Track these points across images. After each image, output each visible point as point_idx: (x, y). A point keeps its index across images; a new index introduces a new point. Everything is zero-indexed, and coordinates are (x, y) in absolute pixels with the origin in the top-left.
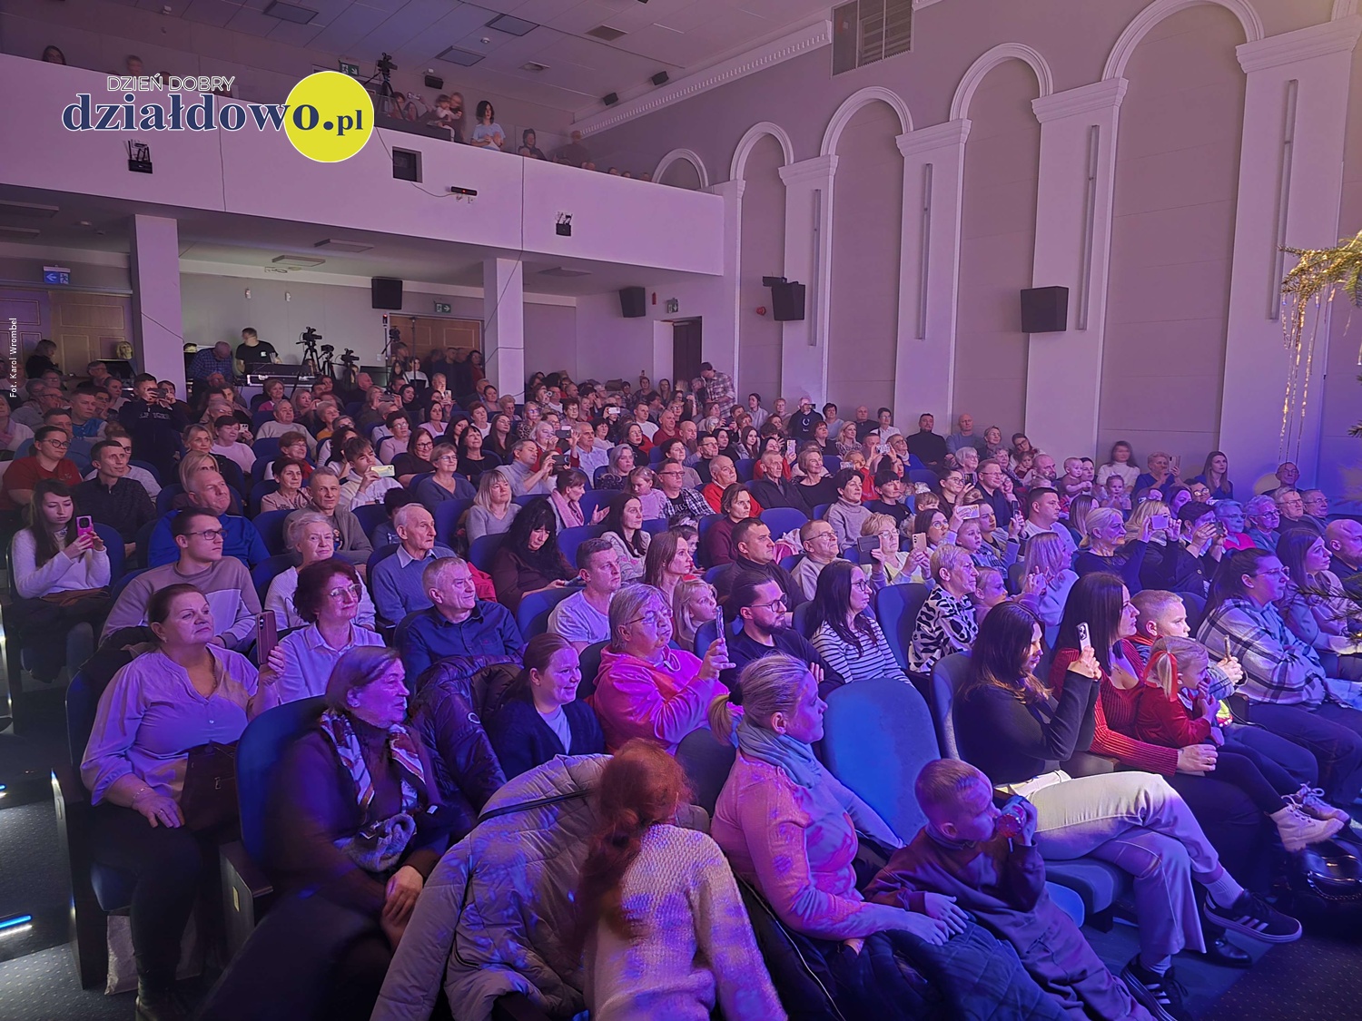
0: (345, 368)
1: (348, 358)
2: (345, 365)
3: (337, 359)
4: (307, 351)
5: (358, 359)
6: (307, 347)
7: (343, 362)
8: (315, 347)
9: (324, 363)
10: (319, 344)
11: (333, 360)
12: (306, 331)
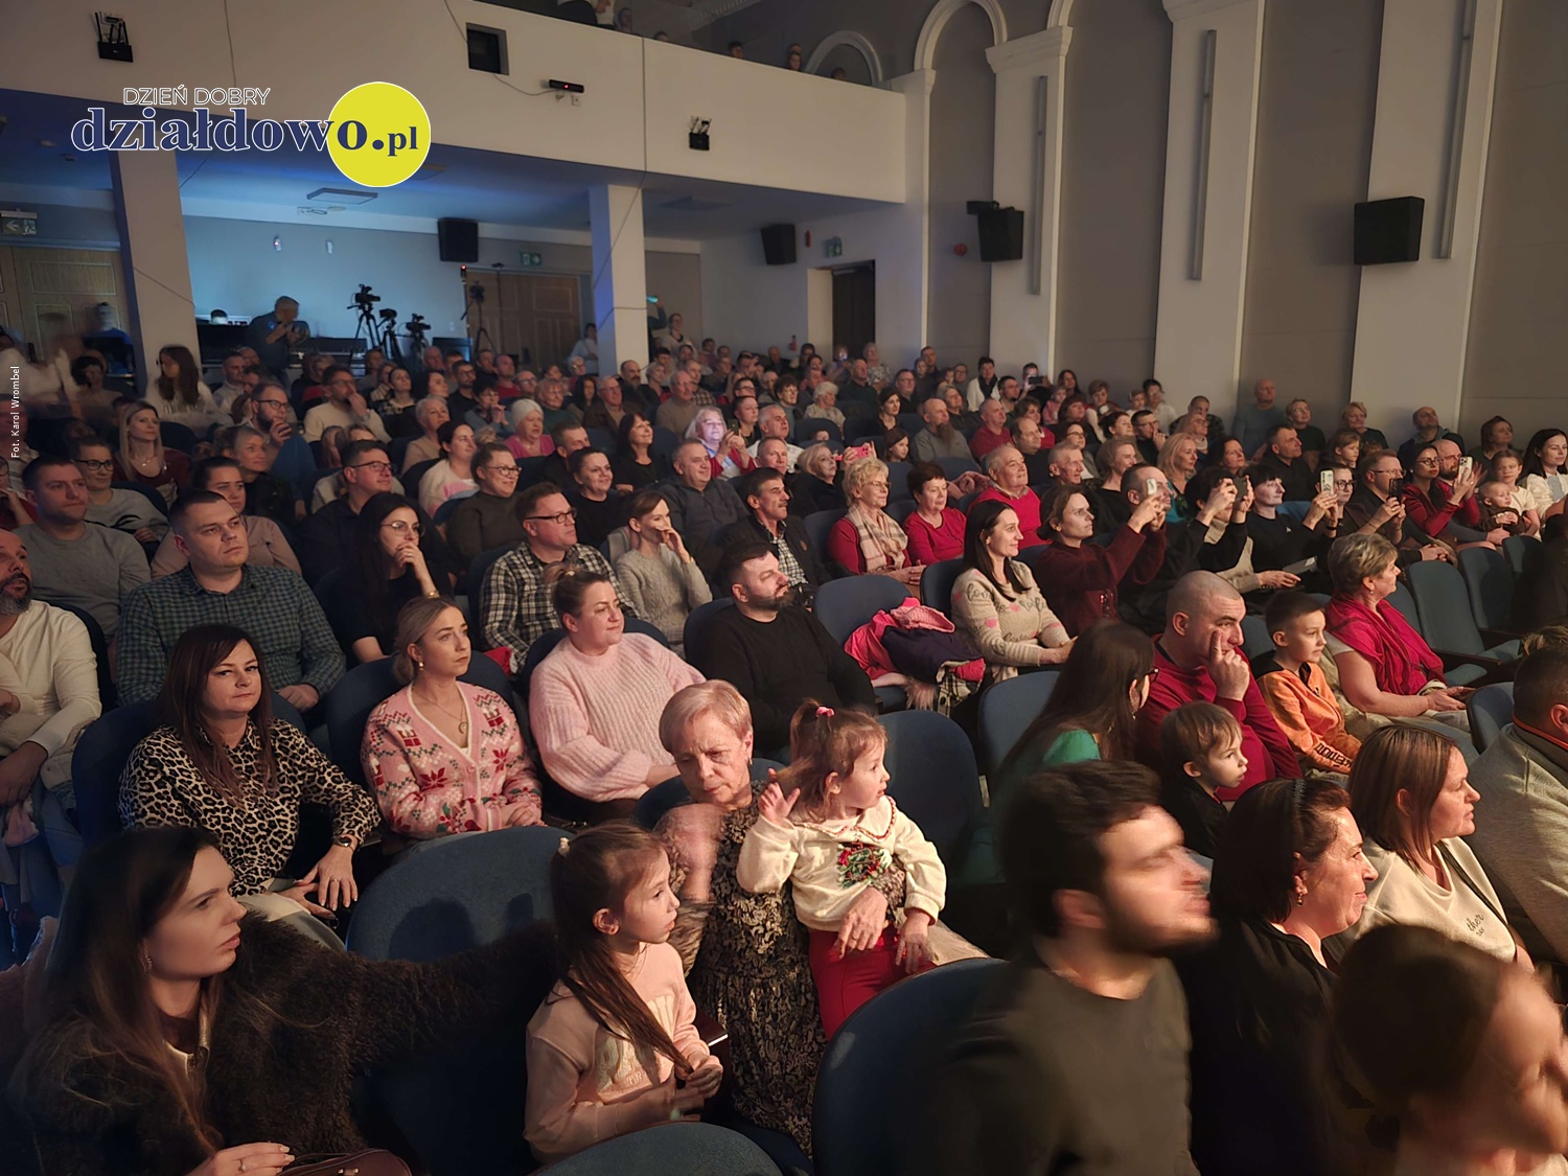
0: (412, 340)
1: (417, 326)
2: (413, 336)
3: (401, 329)
4: (361, 319)
5: (428, 327)
6: (361, 312)
7: (408, 332)
8: (372, 313)
9: (385, 333)
10: (377, 307)
11: (395, 328)
12: (359, 290)
